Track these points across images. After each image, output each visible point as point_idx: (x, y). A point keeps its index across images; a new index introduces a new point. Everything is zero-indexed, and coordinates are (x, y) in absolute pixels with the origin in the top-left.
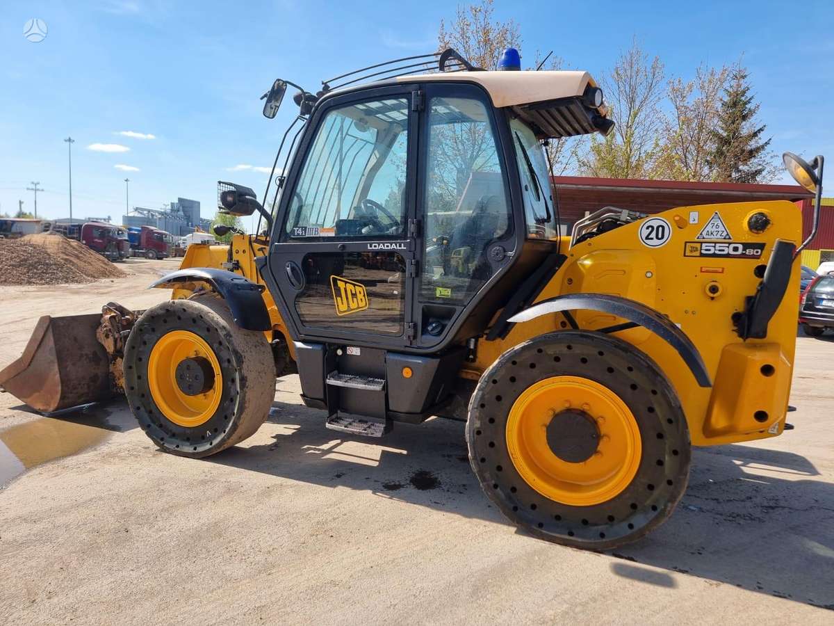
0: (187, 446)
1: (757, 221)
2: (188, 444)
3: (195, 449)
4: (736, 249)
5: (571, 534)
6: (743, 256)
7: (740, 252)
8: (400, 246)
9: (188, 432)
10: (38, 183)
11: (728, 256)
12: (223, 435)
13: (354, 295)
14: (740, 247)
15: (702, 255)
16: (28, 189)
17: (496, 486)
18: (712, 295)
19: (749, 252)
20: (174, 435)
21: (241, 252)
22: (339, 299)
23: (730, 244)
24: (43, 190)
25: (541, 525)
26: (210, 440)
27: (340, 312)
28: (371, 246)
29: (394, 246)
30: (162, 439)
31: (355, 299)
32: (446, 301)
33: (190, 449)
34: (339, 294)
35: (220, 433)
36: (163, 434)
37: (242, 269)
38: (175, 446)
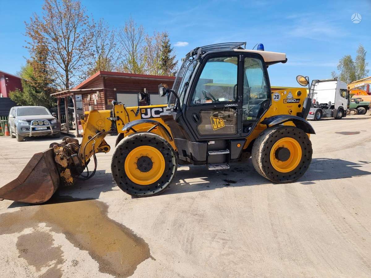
0: (149, 192)
1: (299, 93)
2: (150, 191)
3: (154, 192)
4: (294, 101)
5: (288, 180)
6: (296, 102)
7: (295, 101)
8: (236, 105)
9: (148, 186)
11: (293, 102)
12: (167, 183)
13: (219, 123)
14: (295, 100)
15: (288, 103)
17: (268, 173)
18: (291, 113)
19: (297, 101)
20: (141, 190)
21: (120, 112)
22: (214, 124)
23: (293, 99)
25: (280, 180)
26: (161, 187)
27: (214, 129)
28: (226, 105)
29: (234, 105)
30: (136, 193)
31: (220, 124)
32: (250, 121)
33: (152, 193)
34: (214, 123)
35: (166, 183)
36: (135, 191)
37: (121, 120)
38: (143, 194)
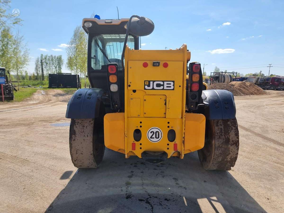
10: (271, 64)
16: (268, 67)
24: (272, 67)
